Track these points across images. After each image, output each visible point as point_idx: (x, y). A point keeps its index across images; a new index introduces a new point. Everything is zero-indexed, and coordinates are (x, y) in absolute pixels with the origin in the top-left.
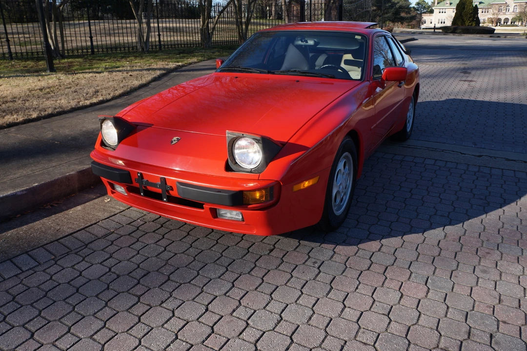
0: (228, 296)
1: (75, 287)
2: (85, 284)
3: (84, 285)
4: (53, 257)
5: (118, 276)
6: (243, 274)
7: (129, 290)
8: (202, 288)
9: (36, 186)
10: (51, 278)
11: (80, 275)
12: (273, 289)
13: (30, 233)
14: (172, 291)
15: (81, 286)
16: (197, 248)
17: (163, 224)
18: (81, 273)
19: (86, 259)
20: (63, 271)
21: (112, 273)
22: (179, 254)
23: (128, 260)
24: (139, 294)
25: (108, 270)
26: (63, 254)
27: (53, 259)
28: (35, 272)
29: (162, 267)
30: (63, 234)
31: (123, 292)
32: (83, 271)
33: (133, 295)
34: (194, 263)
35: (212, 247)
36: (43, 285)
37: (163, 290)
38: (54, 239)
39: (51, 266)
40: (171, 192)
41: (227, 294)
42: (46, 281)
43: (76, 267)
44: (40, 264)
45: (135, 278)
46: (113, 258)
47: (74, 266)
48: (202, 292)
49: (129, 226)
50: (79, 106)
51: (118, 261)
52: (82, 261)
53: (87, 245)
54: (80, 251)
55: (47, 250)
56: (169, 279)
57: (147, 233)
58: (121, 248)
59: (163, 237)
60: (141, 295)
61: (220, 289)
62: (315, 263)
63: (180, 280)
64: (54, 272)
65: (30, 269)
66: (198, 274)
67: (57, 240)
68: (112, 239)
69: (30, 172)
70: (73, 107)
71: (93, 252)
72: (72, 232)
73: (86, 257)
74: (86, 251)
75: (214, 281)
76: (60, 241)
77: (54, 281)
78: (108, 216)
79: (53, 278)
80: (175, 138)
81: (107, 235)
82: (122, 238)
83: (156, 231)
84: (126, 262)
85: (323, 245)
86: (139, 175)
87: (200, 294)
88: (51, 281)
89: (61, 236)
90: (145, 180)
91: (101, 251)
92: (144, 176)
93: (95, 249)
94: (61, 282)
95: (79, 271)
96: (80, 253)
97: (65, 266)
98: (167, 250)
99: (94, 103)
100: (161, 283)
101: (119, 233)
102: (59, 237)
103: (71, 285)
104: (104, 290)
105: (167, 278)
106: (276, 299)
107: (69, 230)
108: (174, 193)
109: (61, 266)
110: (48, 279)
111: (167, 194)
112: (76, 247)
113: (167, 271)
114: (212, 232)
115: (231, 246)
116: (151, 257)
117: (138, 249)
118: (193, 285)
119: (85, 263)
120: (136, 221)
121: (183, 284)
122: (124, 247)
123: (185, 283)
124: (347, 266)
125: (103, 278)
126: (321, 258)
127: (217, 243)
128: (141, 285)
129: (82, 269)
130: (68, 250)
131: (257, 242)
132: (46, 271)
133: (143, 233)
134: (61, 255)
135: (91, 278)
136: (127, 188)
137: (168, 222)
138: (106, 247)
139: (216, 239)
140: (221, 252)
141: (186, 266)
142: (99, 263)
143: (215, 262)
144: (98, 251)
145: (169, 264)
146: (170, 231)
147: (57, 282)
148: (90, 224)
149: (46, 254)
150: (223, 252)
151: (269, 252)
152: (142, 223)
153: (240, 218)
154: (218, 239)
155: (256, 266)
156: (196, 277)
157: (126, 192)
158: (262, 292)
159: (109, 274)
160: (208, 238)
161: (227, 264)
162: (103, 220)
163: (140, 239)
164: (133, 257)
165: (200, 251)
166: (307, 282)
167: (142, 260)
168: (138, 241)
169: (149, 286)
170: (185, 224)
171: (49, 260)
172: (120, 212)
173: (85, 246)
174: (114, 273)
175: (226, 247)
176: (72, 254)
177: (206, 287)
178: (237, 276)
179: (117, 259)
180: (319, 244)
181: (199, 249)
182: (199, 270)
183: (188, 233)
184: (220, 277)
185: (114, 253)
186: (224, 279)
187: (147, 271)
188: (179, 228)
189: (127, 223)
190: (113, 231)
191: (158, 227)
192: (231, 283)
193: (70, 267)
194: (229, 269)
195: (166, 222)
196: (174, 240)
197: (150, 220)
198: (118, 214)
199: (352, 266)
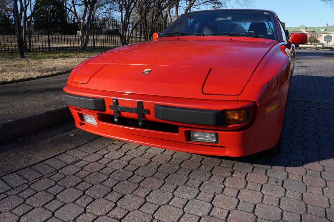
0: (213, 216)
1: (50, 211)
2: (61, 207)
3: (59, 208)
5: (94, 200)
6: (217, 194)
7: (108, 213)
8: (183, 209)
9: (11, 121)
10: (24, 202)
11: (55, 198)
12: (253, 207)
13: (3, 160)
14: (154, 213)
15: (57, 210)
16: (164, 172)
17: (126, 153)
18: (55, 196)
19: (59, 183)
20: (37, 195)
21: (86, 196)
22: (148, 177)
23: (101, 184)
24: (120, 217)
25: (82, 193)
26: (35, 179)
27: (26, 183)
28: (8, 196)
29: (135, 190)
30: (35, 161)
31: (102, 215)
32: (57, 194)
33: (113, 218)
34: (165, 185)
35: (177, 171)
36: (16, 209)
37: (144, 213)
38: (27, 165)
39: (25, 190)
40: (147, 116)
41: (211, 214)
42: (20, 205)
43: (49, 190)
44: (13, 188)
45: (111, 201)
46: (86, 182)
47: (47, 189)
48: (184, 213)
49: (95, 155)
51: (91, 185)
52: (55, 185)
53: (58, 171)
54: (52, 176)
55: (20, 175)
56: (146, 201)
57: (113, 160)
58: (92, 173)
59: (129, 164)
60: (123, 218)
61: (201, 210)
62: (277, 182)
63: (158, 202)
64: (28, 196)
65: (3, 193)
66: (174, 196)
67: (30, 166)
68: (82, 166)
69: (6, 112)
71: (65, 177)
72: (43, 159)
73: (58, 181)
74: (58, 176)
75: (192, 202)
76: (32, 167)
77: (28, 205)
78: (75, 147)
79: (27, 202)
80: (146, 70)
81: (76, 162)
82: (90, 164)
83: (121, 159)
84: (99, 185)
85: (274, 167)
86: (114, 101)
87: (183, 215)
88: (24, 205)
89: (33, 163)
90: (120, 105)
91: (73, 176)
92: (119, 102)
93: (66, 174)
94: (35, 206)
95: (53, 195)
96: (53, 178)
97: (38, 190)
98: (135, 174)
99: (54, 74)
100: (140, 205)
101: (87, 160)
102: (31, 164)
103: (46, 209)
104: (82, 214)
105: (144, 200)
106: (261, 217)
108: (151, 117)
109: (34, 190)
110: (21, 203)
111: (143, 119)
112: (48, 172)
113: (142, 193)
114: (172, 158)
115: (194, 170)
116: (122, 181)
117: (108, 174)
118: (172, 206)
119: (59, 186)
120: (100, 150)
121: (162, 205)
122: (94, 172)
123: (163, 205)
124: (306, 183)
125: (78, 202)
126: (279, 178)
127: (180, 167)
128: (119, 208)
129: (56, 192)
130: (41, 175)
131: (216, 166)
132: (19, 194)
133: (110, 160)
134: (34, 180)
135: (66, 202)
136: (98, 117)
137: (130, 151)
138: (77, 172)
139: (178, 164)
140: (187, 175)
141: (159, 189)
142: (72, 187)
143: (185, 184)
144: (70, 175)
145: (141, 186)
146: (134, 158)
147: (31, 206)
148: (59, 153)
149: (19, 178)
150: (189, 175)
151: (230, 174)
152: (106, 152)
153: (214, 140)
154: (180, 164)
155: (225, 187)
156: (172, 198)
157: (97, 121)
158: (244, 211)
159: (84, 197)
160: (171, 163)
161: (198, 186)
162: (70, 150)
163: (107, 165)
164: (105, 181)
165: (167, 174)
166: (280, 199)
167: (115, 183)
168: (106, 166)
169: (128, 209)
170: (146, 153)
171: (22, 184)
172: (84, 144)
173: (56, 172)
174: (89, 196)
175: (190, 171)
176: (45, 178)
177: (186, 208)
178: (212, 196)
179: (89, 183)
180: (270, 166)
181: (166, 173)
182: (173, 192)
183: (151, 160)
184: (196, 198)
185: (85, 177)
186: (201, 199)
187: (122, 193)
188: (140, 156)
189: (93, 152)
190: (81, 158)
191: (122, 155)
192: (210, 203)
193: (44, 191)
194: (201, 190)
195: (128, 151)
196: (140, 166)
197: (113, 150)
198: (83, 145)
199: (310, 183)
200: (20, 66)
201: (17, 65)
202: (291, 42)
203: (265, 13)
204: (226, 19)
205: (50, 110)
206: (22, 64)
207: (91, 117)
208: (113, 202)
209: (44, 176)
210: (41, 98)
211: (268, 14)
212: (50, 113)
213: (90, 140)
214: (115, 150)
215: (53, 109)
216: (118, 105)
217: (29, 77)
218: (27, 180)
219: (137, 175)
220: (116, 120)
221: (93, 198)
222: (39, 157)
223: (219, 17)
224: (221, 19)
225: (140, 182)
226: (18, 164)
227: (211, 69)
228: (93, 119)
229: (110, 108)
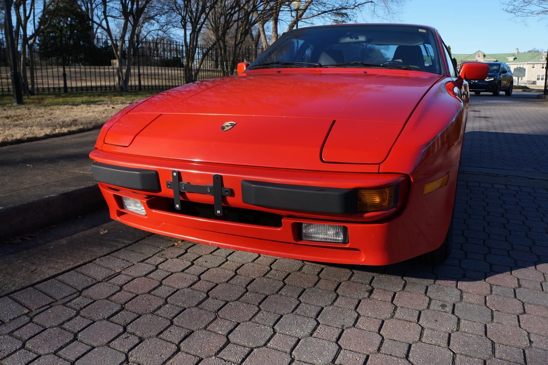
1: (68, 361)
2: (85, 354)
3: (83, 355)
4: (26, 311)
5: (141, 340)
6: (347, 328)
7: (165, 363)
8: (291, 354)
10: (23, 346)
11: (75, 339)
12: (406, 349)
14: (242, 362)
15: (78, 358)
16: (257, 293)
17: (194, 261)
18: (76, 335)
19: (82, 313)
20: (45, 334)
21: (129, 335)
22: (232, 301)
23: (153, 313)
25: (121, 330)
27: (26, 314)
29: (211, 322)
30: (42, 276)
32: (79, 332)
34: (260, 314)
35: (280, 290)
36: (9, 359)
37: (225, 361)
38: (28, 283)
39: (24, 325)
40: (230, 200)
41: (337, 362)
42: (15, 352)
43: (66, 326)
44: (4, 322)
45: (171, 342)
46: (127, 310)
47: (63, 324)
48: (293, 360)
49: (143, 264)
50: (54, 133)
51: (136, 316)
52: (76, 316)
53: (81, 292)
54: (71, 300)
55: (16, 301)
56: (228, 342)
57: (172, 274)
58: (137, 295)
59: (200, 279)
61: (321, 354)
62: (443, 306)
63: (248, 343)
64: (29, 335)
66: (275, 333)
67: (32, 285)
68: (121, 283)
70: (48, 133)
71: (93, 302)
72: (55, 273)
73: (81, 309)
74: (80, 301)
75: (306, 341)
76: (37, 286)
77: (30, 351)
78: (109, 252)
79: (28, 345)
80: (227, 124)
81: (110, 277)
82: (135, 281)
83: (186, 271)
84: (150, 316)
85: (438, 282)
86: (175, 174)
88: (23, 351)
89: (39, 280)
90: (184, 182)
91: (106, 301)
92: (183, 177)
93: (95, 297)
94: (41, 352)
95: (72, 333)
96: (72, 304)
97: (47, 326)
98: (210, 296)
99: (73, 131)
100: (218, 349)
101: (129, 274)
102: (36, 281)
103: (60, 357)
105: (225, 340)
107: (50, 271)
108: (235, 201)
109: (40, 325)
110: (18, 347)
111: (223, 204)
112: (64, 294)
113: (221, 328)
114: (271, 269)
115: (308, 288)
116: (189, 308)
117: (165, 297)
118: (273, 349)
119: (82, 319)
120: (151, 257)
121: (255, 348)
122: (141, 294)
123: (258, 347)
124: (491, 308)
125: (115, 343)
126: (447, 299)
127: (285, 284)
128: (184, 354)
129: (78, 329)
130: (51, 300)
131: (344, 281)
132: (15, 333)
133: (167, 274)
134: (40, 308)
135: (95, 344)
136: (147, 202)
137: (201, 258)
138: (113, 295)
139: (282, 279)
140: (296, 297)
141: (250, 320)
142: (104, 319)
143: (293, 311)
144: (101, 299)
145: (221, 316)
146: (207, 270)
147: (35, 353)
148: (82, 263)
149: (14, 306)
150: (299, 296)
151: (368, 294)
152: (161, 260)
153: (341, 238)
154: (284, 279)
155: (359, 315)
156: (272, 336)
157: (145, 209)
158: (391, 355)
159: (124, 336)
160: (269, 278)
161: (314, 314)
162: (101, 257)
163: (164, 282)
164: (159, 308)
165: (264, 296)
166: (450, 335)
167: (176, 312)
168: (161, 284)
169: (198, 354)
170: (227, 260)
171: (20, 316)
172: (125, 247)
173: (78, 293)
174: (134, 334)
175: (301, 290)
176: (58, 305)
177: (296, 352)
178: (337, 332)
179: (134, 312)
180: (432, 281)
181: (261, 294)
182: (274, 325)
183: (236, 272)
184: (311, 335)
185: (126, 303)
186: (320, 337)
187: (188, 329)
188: (219, 266)
189: (139, 260)
190: (120, 271)
191: (188, 265)
192: (334, 344)
193: (57, 326)
194: (320, 321)
195: (197, 258)
196: (217, 282)
197: (172, 256)
198: (122, 248)
199: (498, 307)
200: (16, 118)
201: (11, 116)
202: (463, 77)
203: (420, 30)
204: (357, 40)
205: (67, 191)
206: (19, 114)
207: (136, 203)
208: (173, 343)
209: (57, 301)
210: (52, 171)
211: (424, 31)
212: (67, 196)
213: (134, 241)
214: (176, 256)
215: (72, 189)
216: (182, 181)
217: (32, 136)
218: (28, 309)
219: (213, 298)
220: (177, 206)
221: (140, 338)
222: (49, 269)
223: (346, 36)
224: (348, 40)
225: (219, 310)
226: (12, 281)
227: (334, 122)
228: (139, 205)
229: (168, 187)
